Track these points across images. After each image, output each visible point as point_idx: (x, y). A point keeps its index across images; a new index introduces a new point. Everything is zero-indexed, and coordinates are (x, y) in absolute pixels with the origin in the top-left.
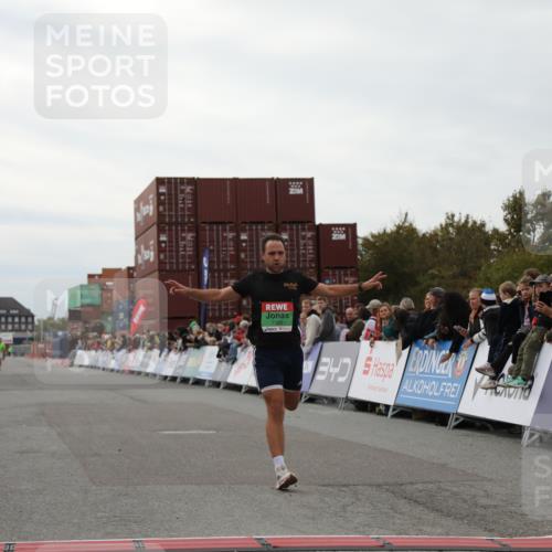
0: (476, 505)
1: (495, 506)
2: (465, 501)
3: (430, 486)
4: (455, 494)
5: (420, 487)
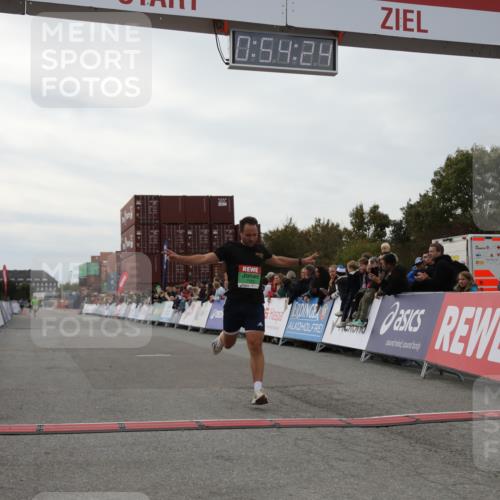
0: (332, 399)
1: (343, 400)
2: (325, 397)
3: (305, 388)
4: (319, 392)
5: (298, 388)
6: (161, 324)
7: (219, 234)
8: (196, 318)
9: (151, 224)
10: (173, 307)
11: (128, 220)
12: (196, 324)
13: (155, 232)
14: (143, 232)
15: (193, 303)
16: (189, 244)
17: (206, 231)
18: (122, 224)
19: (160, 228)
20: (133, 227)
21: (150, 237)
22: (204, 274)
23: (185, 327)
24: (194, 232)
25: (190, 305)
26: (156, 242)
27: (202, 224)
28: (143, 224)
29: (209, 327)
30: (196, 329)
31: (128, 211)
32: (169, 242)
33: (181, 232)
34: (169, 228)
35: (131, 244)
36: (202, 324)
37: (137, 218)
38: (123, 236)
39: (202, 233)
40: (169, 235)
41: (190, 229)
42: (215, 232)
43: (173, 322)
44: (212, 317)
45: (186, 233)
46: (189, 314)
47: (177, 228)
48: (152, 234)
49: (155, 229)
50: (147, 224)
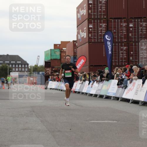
6: (108, 97)
8: (136, 93)
9: (100, 19)
10: (118, 85)
11: (83, 16)
12: (136, 98)
13: (104, 25)
14: (94, 26)
15: (134, 81)
16: (130, 35)
17: (144, 24)
18: (78, 19)
19: (107, 22)
20: (87, 21)
21: (100, 29)
23: (127, 100)
24: (134, 25)
26: (104, 33)
27: (141, 18)
28: (94, 19)
30: (136, 102)
33: (124, 24)
34: (115, 22)
35: (84, 35)
37: (89, 15)
40: (115, 28)
41: (131, 22)
43: (118, 96)
45: (128, 25)
46: (131, 89)
47: (121, 22)
48: (101, 26)
49: (104, 22)
50: (97, 19)
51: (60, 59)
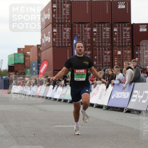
7: (119, 31)
8: (100, 98)
9: (65, 23)
11: (47, 20)
12: (100, 103)
13: (68, 30)
14: (58, 30)
15: (98, 86)
16: (94, 39)
17: (108, 29)
19: (71, 26)
20: (51, 25)
21: (64, 33)
22: (106, 63)
23: (91, 105)
24: (98, 30)
25: (95, 87)
26: (68, 37)
27: (104, 23)
28: (58, 23)
29: (110, 105)
30: (100, 107)
31: (47, 13)
32: (78, 37)
33: (88, 29)
34: (79, 26)
35: (48, 39)
36: (105, 102)
37: (53, 19)
38: (42, 33)
39: (105, 30)
40: (79, 32)
41: (95, 27)
42: (115, 30)
44: (113, 97)
45: (92, 30)
46: (95, 94)
47: (85, 27)
48: (65, 31)
49: (68, 27)
50: (62, 23)
51: (24, 64)
